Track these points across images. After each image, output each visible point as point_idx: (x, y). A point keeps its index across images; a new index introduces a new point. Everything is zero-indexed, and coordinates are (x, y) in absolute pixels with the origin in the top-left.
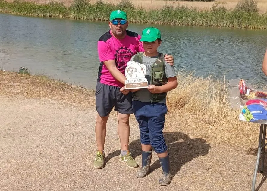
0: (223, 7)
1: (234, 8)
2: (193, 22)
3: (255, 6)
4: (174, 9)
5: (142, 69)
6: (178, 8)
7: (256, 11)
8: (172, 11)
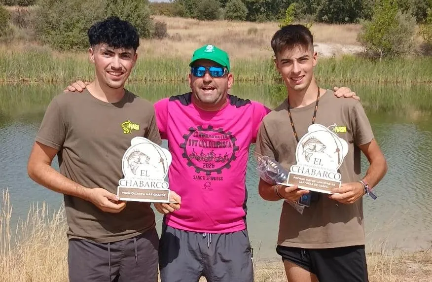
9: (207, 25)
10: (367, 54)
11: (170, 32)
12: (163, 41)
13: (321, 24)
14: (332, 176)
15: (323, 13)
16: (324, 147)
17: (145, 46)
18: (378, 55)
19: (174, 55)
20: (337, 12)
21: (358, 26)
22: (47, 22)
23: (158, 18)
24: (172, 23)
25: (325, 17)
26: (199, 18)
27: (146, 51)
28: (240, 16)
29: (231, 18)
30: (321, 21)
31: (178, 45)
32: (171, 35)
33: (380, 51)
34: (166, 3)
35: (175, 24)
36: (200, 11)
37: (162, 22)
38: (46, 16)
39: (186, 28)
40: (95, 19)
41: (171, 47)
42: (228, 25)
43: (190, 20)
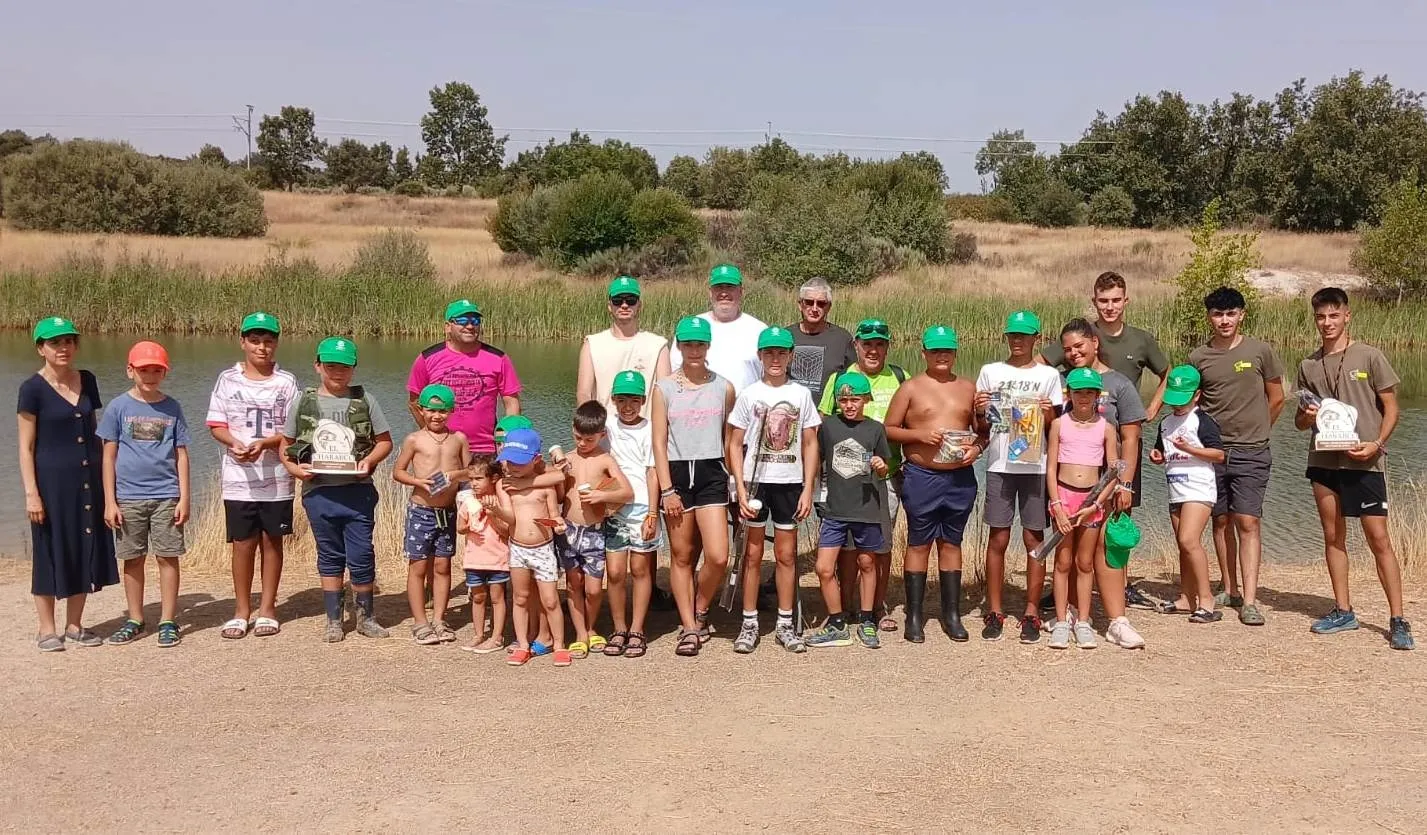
0: (307, 262)
1: (348, 264)
2: (195, 317)
3: (422, 258)
4: (110, 267)
5: (346, 437)
6: (123, 266)
7: (427, 273)
8: (97, 275)
9: (1054, 235)
10: (1373, 291)
11: (983, 250)
12: (968, 268)
13: (1282, 231)
14: (1350, 436)
15: (1287, 211)
16: (1338, 415)
17: (935, 278)
18: (1395, 292)
19: (989, 295)
20: (1317, 211)
21: (1357, 238)
22: (765, 239)
23: (961, 226)
24: (986, 233)
25: (1293, 219)
26: (1039, 223)
27: (937, 287)
28: (1119, 218)
29: (1100, 222)
30: (1283, 227)
31: (997, 275)
32: (983, 257)
33: (1398, 284)
34: (975, 196)
35: (991, 236)
36: (1041, 210)
37: (967, 232)
38: (764, 228)
39: (1012, 242)
40: (849, 233)
41: (984, 279)
42: (1094, 235)
43: (1021, 227)
